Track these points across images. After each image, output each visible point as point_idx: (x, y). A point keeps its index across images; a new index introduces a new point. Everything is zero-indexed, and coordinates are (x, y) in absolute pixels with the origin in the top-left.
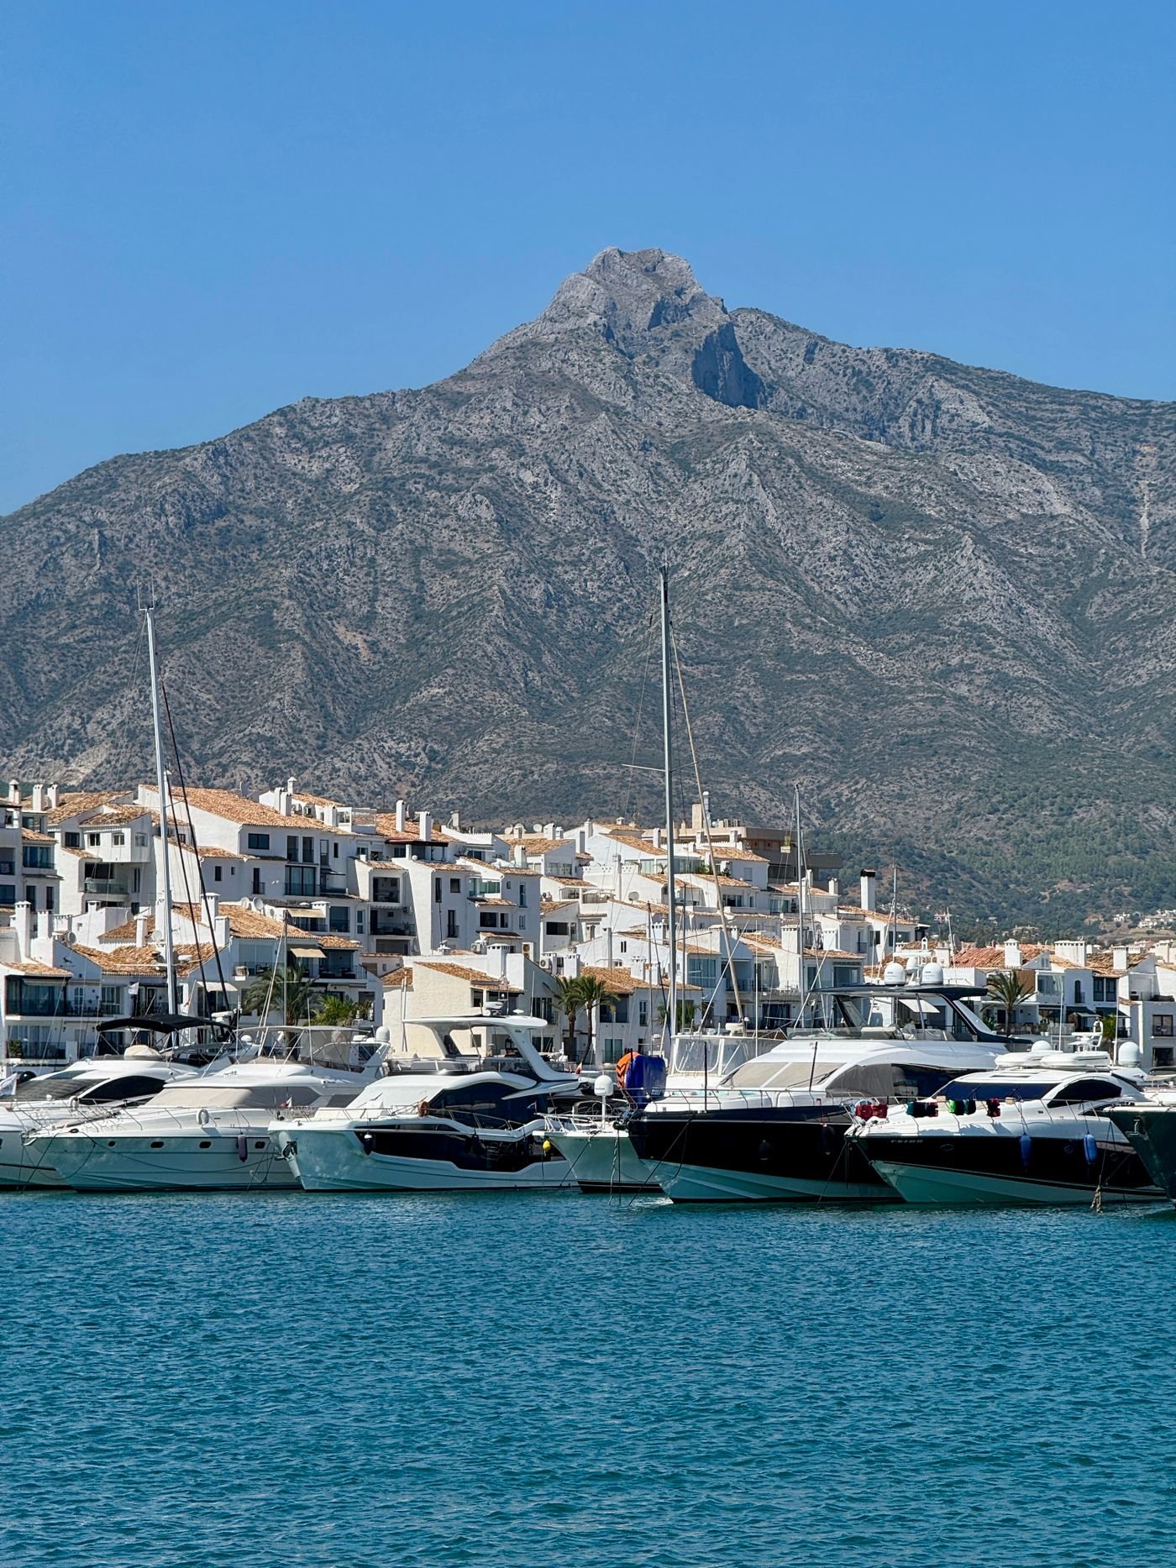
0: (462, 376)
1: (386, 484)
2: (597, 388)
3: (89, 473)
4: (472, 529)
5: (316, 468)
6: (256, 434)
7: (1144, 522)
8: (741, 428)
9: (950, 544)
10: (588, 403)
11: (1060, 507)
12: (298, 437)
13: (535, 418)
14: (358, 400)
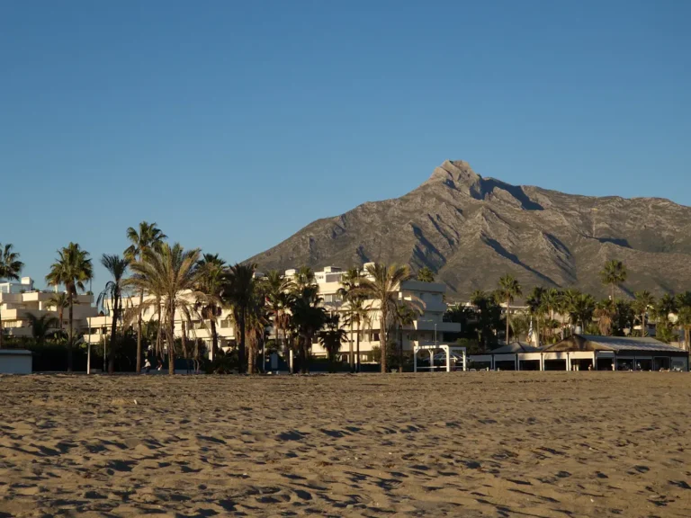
0: (409, 194)
1: (387, 223)
2: (443, 196)
3: (311, 224)
4: (407, 233)
5: (369, 220)
6: (354, 212)
7: (594, 229)
8: (480, 206)
9: (536, 234)
10: (441, 200)
11: (566, 224)
12: (365, 212)
13: (427, 204)
14: (381, 202)
